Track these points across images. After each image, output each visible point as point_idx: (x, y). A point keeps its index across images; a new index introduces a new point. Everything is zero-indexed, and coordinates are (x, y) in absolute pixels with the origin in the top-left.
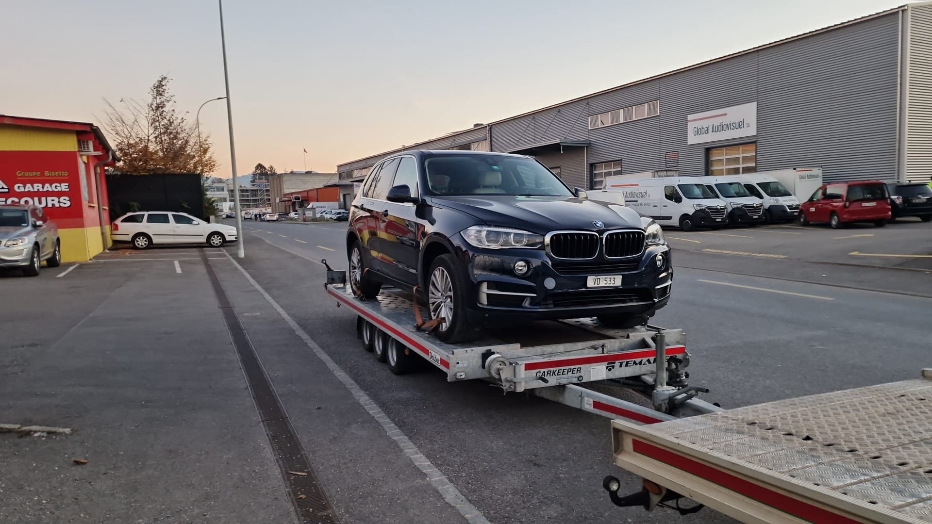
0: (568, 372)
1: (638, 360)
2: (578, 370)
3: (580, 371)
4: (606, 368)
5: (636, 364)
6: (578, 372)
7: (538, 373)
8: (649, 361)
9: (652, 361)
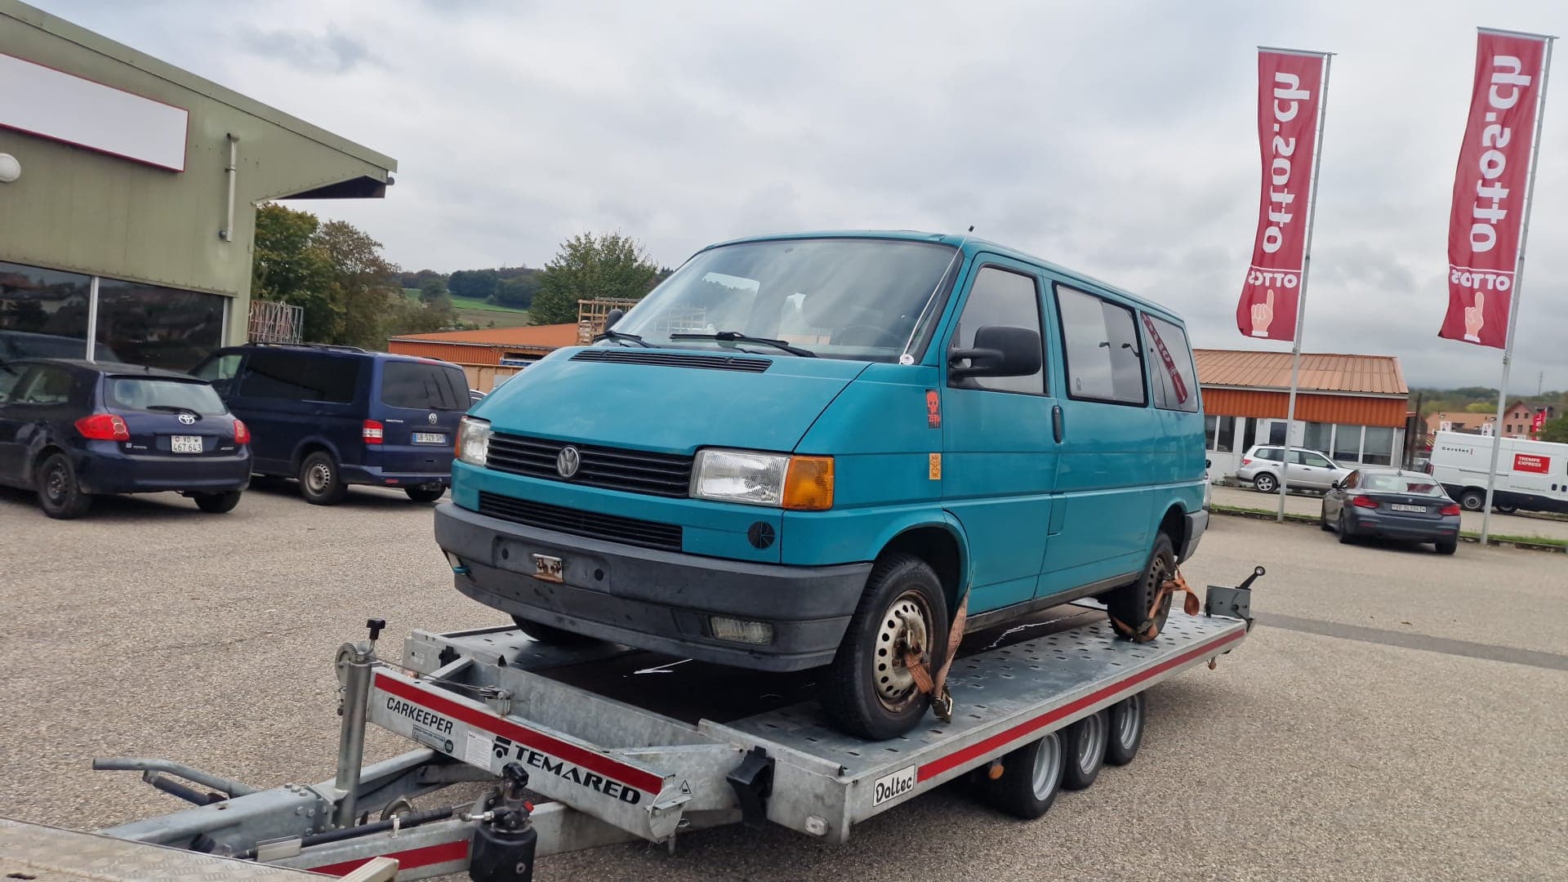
0: (432, 722)
1: (555, 761)
2: (446, 727)
3: (450, 728)
4: (492, 748)
5: (550, 769)
6: (448, 730)
7: (391, 701)
8: (574, 771)
9: (582, 778)
